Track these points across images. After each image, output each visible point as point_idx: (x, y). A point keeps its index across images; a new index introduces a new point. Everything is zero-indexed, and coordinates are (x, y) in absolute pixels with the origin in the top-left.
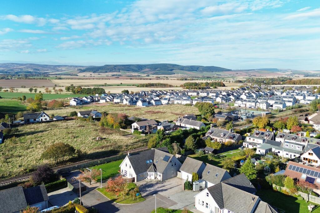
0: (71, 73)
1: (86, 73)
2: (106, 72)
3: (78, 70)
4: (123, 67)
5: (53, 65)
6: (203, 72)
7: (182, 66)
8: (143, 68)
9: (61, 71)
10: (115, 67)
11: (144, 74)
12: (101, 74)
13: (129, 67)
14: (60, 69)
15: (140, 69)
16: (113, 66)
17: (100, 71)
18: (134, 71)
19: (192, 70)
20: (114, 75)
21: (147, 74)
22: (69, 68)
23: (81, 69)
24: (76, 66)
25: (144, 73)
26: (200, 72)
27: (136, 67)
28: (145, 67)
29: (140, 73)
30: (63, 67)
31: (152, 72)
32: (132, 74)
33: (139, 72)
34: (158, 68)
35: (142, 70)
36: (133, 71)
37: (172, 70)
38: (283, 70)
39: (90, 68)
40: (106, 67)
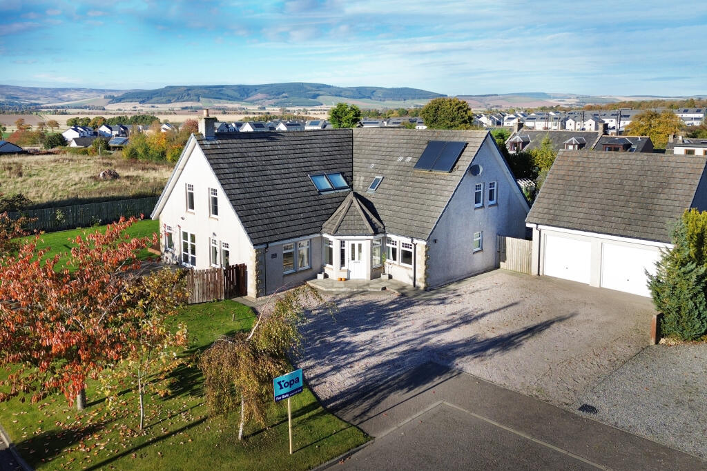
0: (91, 105)
1: (125, 105)
2: (169, 102)
3: (105, 98)
4: (207, 92)
5: (50, 89)
6: (384, 101)
7: (339, 88)
8: (251, 92)
9: (68, 101)
10: (189, 90)
11: (254, 104)
12: (158, 105)
13: (220, 90)
14: (66, 96)
15: (243, 96)
16: (186, 89)
17: (154, 99)
18: (231, 98)
19: (360, 96)
20: (186, 108)
21: (260, 106)
22: (86, 94)
23: (113, 96)
24: (103, 91)
25: (252, 103)
26: (377, 100)
27: (235, 91)
28: (256, 90)
29: (244, 103)
30: (73, 92)
31: (272, 101)
32: (226, 105)
33: (242, 100)
34: (284, 92)
35: (248, 96)
36: (230, 100)
37: (315, 96)
38: (558, 96)
39: (133, 94)
40: (169, 91)
